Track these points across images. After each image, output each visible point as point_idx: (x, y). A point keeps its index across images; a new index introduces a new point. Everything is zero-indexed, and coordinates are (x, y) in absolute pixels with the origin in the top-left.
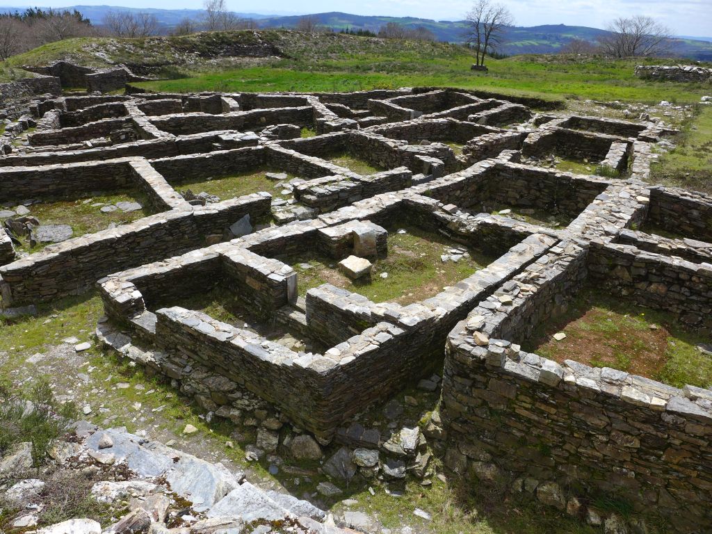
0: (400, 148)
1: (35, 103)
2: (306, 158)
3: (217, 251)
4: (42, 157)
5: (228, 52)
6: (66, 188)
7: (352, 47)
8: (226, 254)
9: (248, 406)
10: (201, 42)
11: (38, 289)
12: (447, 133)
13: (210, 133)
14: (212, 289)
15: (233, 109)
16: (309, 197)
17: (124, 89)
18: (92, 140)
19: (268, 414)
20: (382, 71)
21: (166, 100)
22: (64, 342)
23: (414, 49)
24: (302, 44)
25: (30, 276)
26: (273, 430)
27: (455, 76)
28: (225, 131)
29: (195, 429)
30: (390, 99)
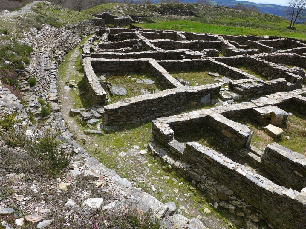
0: (277, 67)
1: (98, 30)
2: (230, 67)
3: (206, 113)
4: (109, 55)
5: (171, 12)
6: (120, 70)
7: (226, 14)
8: (211, 116)
9: (240, 205)
10: (161, 7)
11: (119, 119)
12: (293, 61)
13: (179, 50)
14: (199, 131)
15: (184, 39)
16: (239, 89)
17: (129, 26)
18: (125, 48)
19: (251, 212)
20: (243, 26)
21: (152, 32)
22: (133, 148)
23: (256, 16)
24: (204, 11)
25: (117, 112)
26: (255, 222)
27: (282, 31)
28: (186, 50)
29: (209, 211)
30: (259, 41)
